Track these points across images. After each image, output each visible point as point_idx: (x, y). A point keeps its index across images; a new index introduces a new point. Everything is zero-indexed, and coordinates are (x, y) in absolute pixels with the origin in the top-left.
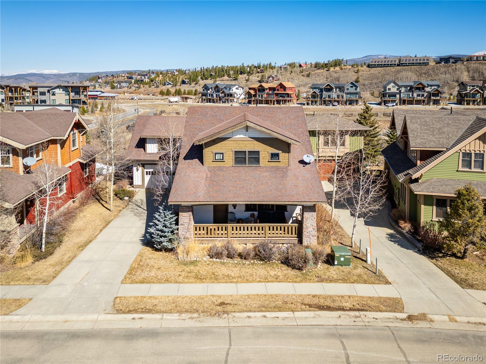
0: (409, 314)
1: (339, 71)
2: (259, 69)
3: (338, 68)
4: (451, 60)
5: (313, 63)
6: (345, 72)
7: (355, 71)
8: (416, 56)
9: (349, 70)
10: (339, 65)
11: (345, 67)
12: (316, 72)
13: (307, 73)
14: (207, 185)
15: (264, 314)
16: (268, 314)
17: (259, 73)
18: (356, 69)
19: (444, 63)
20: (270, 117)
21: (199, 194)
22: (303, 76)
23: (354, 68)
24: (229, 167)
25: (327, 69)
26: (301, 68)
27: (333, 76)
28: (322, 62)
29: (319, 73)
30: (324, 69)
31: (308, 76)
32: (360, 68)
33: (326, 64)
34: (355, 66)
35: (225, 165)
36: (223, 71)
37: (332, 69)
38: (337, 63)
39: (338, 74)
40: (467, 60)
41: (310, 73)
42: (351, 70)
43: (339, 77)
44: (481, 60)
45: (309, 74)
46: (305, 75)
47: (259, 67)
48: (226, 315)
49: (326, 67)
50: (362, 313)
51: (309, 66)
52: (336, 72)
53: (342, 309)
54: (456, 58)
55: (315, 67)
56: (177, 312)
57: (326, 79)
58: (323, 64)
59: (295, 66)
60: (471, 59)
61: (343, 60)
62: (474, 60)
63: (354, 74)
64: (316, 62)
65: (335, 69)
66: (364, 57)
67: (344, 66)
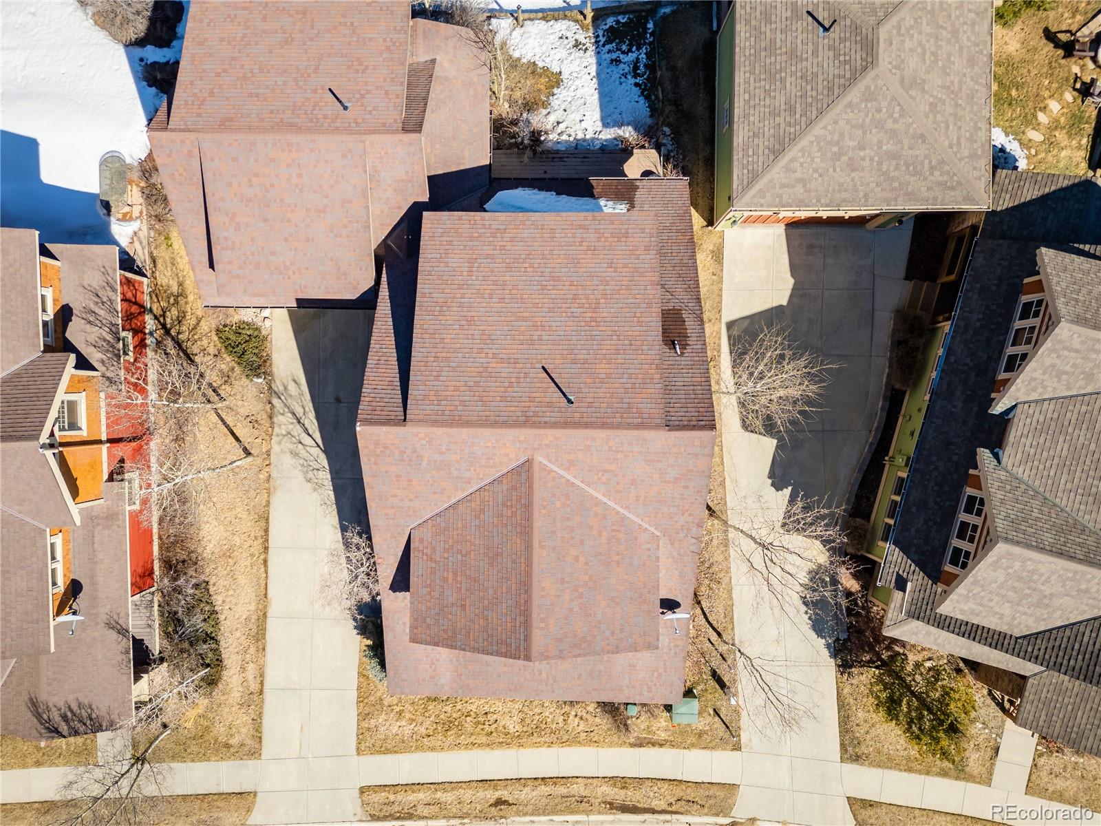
0: (734, 820)
14: (454, 659)
15: (550, 818)
16: (555, 818)
20: (605, 471)
21: (442, 681)
48: (503, 820)
50: (675, 817)
53: (653, 811)
56: (444, 817)
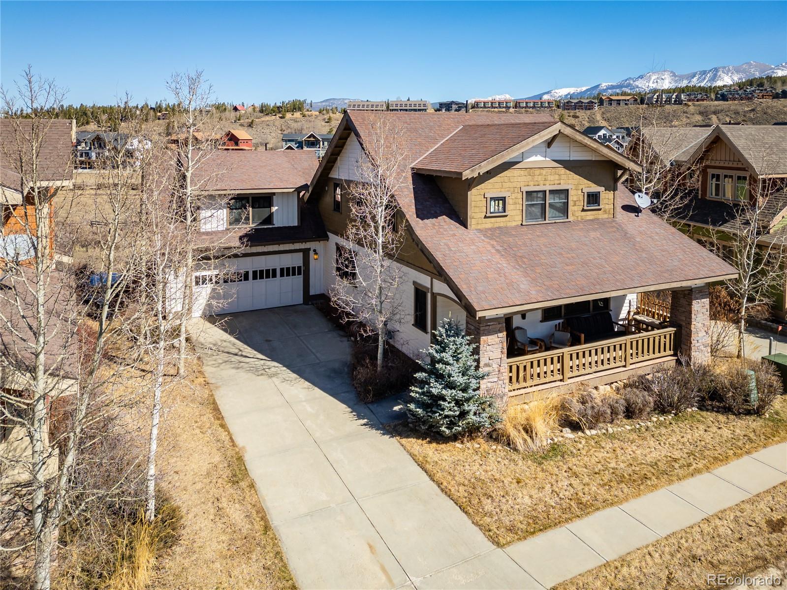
1: (300, 118)
2: (160, 112)
3: (297, 115)
4: (454, 107)
5: (258, 105)
6: (310, 121)
7: (324, 119)
8: (409, 100)
9: (315, 118)
10: (300, 109)
11: (310, 113)
12: (263, 119)
13: (247, 120)
17: (159, 119)
18: (327, 117)
19: (446, 110)
22: (242, 125)
23: (323, 114)
24: (516, 227)
25: (281, 116)
26: (238, 113)
27: (292, 126)
28: (272, 105)
29: (268, 121)
30: (275, 115)
31: (250, 125)
32: (332, 115)
33: (278, 107)
34: (325, 112)
35: (509, 224)
36: (86, 114)
37: (289, 115)
38: (296, 107)
39: (299, 124)
40: (473, 107)
41: (253, 121)
42: (319, 118)
43: (302, 129)
44: (489, 107)
45: (252, 123)
46: (245, 124)
47: (158, 109)
49: (280, 112)
51: (250, 110)
52: (295, 121)
54: (460, 104)
55: (261, 111)
57: (280, 132)
58: (273, 107)
59: (225, 109)
60: (477, 105)
61: (305, 101)
62: (481, 107)
63: (324, 124)
64: (262, 104)
65: (294, 116)
66: (324, 101)
67: (308, 110)
